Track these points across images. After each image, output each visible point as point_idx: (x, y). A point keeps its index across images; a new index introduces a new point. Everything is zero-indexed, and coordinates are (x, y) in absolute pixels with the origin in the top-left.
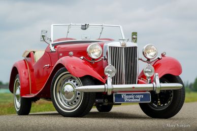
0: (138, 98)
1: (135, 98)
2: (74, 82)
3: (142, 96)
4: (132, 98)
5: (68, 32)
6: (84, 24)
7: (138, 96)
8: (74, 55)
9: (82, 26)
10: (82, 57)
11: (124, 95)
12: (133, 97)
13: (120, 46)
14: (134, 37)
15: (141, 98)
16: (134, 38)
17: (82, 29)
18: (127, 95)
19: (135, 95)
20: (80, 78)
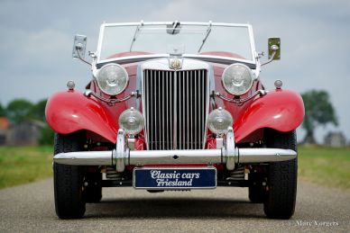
0: (188, 180)
1: (180, 179)
3: (198, 176)
4: (173, 180)
5: (134, 40)
6: (171, 23)
7: (188, 176)
9: (168, 26)
11: (155, 173)
12: (176, 176)
14: (274, 47)
15: (194, 179)
16: (273, 51)
17: (168, 32)
18: (163, 171)
19: (182, 172)
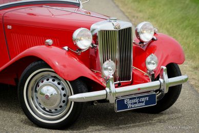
0: (143, 102)
1: (139, 102)
2: (59, 84)
3: (147, 98)
4: (136, 103)
7: (143, 99)
8: (54, 44)
10: (66, 48)
11: (127, 101)
13: (113, 29)
15: (146, 101)
18: (131, 99)
20: (70, 82)
